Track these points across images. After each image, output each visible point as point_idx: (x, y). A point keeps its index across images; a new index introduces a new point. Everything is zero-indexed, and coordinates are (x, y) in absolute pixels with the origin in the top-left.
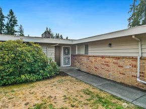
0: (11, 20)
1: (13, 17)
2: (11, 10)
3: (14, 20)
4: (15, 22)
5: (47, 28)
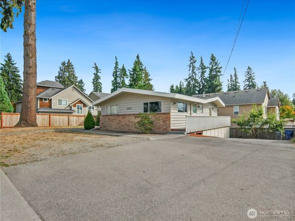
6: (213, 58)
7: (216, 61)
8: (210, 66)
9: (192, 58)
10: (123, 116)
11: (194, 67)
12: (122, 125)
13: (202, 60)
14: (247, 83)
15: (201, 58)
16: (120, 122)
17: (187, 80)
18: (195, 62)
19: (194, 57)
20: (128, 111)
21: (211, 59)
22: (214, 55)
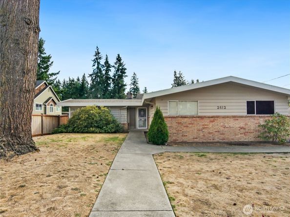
0: (118, 70)
1: (121, 65)
2: (119, 55)
3: (122, 69)
4: (123, 71)
5: (175, 72)
6: (119, 59)
7: (122, 62)
8: (117, 66)
9: (98, 53)
10: (212, 119)
11: (99, 63)
12: (209, 133)
13: (107, 58)
14: (133, 86)
15: (107, 56)
16: (203, 128)
17: (91, 75)
18: (100, 58)
19: (99, 53)
20: (220, 110)
21: (117, 59)
22: (120, 56)
